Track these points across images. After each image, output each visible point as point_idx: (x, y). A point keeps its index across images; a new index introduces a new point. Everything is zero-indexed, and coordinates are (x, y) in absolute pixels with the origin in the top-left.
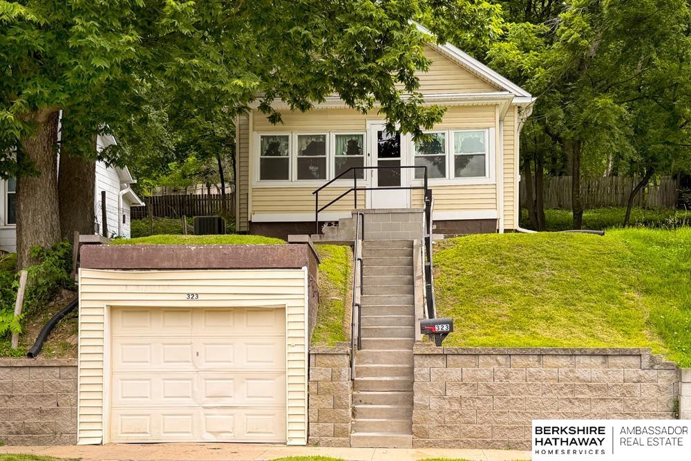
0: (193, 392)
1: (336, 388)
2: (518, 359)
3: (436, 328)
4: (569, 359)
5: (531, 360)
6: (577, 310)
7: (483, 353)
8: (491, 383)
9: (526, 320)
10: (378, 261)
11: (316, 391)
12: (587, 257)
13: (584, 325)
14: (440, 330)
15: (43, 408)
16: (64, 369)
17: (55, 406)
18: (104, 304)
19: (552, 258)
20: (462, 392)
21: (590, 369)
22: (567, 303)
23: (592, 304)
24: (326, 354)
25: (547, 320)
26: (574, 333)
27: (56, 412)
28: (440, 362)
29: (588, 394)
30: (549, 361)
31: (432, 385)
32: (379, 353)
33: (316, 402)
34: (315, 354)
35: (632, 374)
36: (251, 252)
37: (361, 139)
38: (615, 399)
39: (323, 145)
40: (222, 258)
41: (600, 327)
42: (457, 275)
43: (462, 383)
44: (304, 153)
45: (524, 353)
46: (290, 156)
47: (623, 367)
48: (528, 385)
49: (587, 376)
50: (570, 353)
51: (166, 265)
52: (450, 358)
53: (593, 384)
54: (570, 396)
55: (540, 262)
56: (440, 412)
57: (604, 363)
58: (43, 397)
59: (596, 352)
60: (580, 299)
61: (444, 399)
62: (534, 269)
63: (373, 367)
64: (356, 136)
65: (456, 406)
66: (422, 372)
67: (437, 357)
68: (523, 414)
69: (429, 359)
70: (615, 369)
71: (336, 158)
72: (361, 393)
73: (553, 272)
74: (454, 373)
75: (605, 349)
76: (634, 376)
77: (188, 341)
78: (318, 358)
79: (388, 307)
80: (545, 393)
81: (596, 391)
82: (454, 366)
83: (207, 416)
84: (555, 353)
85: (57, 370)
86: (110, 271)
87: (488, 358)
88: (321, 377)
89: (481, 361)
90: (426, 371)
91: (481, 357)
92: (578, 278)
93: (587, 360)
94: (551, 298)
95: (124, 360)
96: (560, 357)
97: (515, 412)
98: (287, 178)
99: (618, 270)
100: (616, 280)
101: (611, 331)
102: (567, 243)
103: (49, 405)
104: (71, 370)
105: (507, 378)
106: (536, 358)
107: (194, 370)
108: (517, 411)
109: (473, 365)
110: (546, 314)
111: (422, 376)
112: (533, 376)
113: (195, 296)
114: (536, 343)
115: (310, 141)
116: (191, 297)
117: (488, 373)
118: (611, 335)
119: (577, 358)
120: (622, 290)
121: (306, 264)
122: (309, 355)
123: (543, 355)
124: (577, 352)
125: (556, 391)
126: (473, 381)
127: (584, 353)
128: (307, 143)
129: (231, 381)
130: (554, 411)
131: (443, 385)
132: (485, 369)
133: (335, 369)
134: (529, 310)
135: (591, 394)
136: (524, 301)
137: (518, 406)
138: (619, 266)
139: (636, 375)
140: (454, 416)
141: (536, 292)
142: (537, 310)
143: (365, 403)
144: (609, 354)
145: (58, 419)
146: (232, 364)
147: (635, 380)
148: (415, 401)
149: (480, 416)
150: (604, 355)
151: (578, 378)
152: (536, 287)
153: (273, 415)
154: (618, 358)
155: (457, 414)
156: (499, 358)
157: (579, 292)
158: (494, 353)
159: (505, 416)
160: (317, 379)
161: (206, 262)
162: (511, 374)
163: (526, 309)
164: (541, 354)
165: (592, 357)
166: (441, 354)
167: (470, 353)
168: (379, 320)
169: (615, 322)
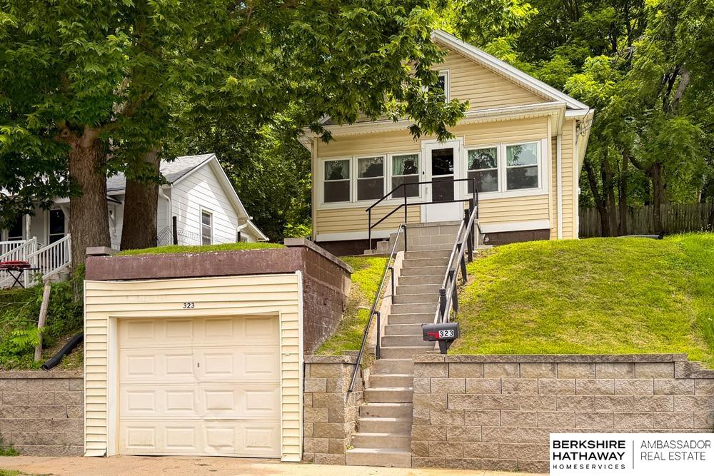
0: (195, 404)
1: (331, 400)
2: (529, 368)
3: (440, 334)
4: (588, 367)
5: (544, 368)
6: (614, 315)
7: (489, 361)
8: (498, 395)
9: (555, 325)
10: (416, 271)
11: (311, 403)
12: (633, 260)
13: (619, 330)
14: (444, 336)
15: (55, 420)
16: (72, 381)
17: (65, 418)
18: (106, 316)
19: (594, 262)
20: (466, 405)
21: (613, 380)
22: (604, 307)
23: (632, 308)
24: (321, 363)
25: (577, 326)
26: (605, 339)
27: (65, 423)
28: (441, 371)
29: (611, 409)
30: (565, 370)
31: (432, 397)
32: (396, 362)
33: (310, 415)
34: (310, 364)
35: (664, 384)
36: (246, 257)
37: (416, 159)
38: (643, 414)
39: (382, 165)
40: (217, 265)
41: (638, 332)
42: (491, 281)
43: (465, 395)
44: (365, 175)
45: (535, 361)
46: (351, 179)
47: (652, 377)
48: (540, 398)
49: (609, 387)
50: (590, 361)
51: (164, 274)
52: (452, 367)
53: (616, 396)
54: (589, 411)
55: (581, 266)
56: (442, 427)
57: (631, 372)
58: (55, 408)
59: (620, 360)
60: (619, 303)
61: (446, 413)
62: (574, 273)
63: (388, 377)
64: (411, 156)
65: (459, 421)
66: (422, 383)
67: (439, 365)
68: (534, 431)
69: (429, 368)
70: (643, 379)
71: (393, 178)
72: (369, 404)
73: (594, 276)
74: (457, 384)
75: (631, 356)
76: (667, 388)
77: (189, 352)
78: (313, 368)
79: (416, 315)
80: (559, 407)
81: (620, 405)
82: (457, 376)
83: (209, 430)
84: (571, 361)
85: (67, 382)
86: (112, 282)
87: (495, 367)
88: (316, 389)
89: (487, 370)
90: (426, 381)
91: (486, 366)
92: (620, 281)
93: (610, 369)
94: (587, 302)
95: (131, 372)
96: (578, 366)
97: (525, 429)
98: (348, 199)
99: (668, 271)
100: (664, 282)
101: (649, 336)
102: (614, 246)
103: (59, 416)
104: (78, 382)
105: (516, 389)
106: (550, 367)
107: (196, 381)
108: (527, 427)
109: (478, 374)
110: (578, 319)
111: (422, 386)
112: (546, 387)
113: (191, 305)
114: (555, 350)
115: (369, 164)
116: (187, 306)
117: (494, 384)
118: (650, 340)
119: (598, 367)
120: (669, 292)
121: (301, 268)
122: (304, 364)
123: (557, 363)
124: (597, 360)
125: (572, 405)
126: (478, 393)
127: (605, 360)
128: (367, 166)
129: (231, 393)
130: (570, 428)
131: (445, 397)
132: (492, 379)
133: (330, 379)
134: (560, 315)
135: (614, 408)
136: (557, 306)
137: (529, 421)
138: (669, 268)
139: (669, 386)
140: (457, 432)
141: (571, 296)
142: (569, 315)
143: (373, 416)
144: (636, 361)
145: (67, 430)
146: (231, 375)
147: (667, 391)
148: (414, 415)
149: (485, 432)
150: (630, 362)
151: (599, 389)
152: (571, 291)
153: (272, 428)
154: (646, 366)
155: (460, 430)
156: (507, 367)
157: (620, 295)
158: (501, 361)
159: (514, 433)
160: (311, 391)
161: (202, 270)
162: (521, 385)
163: (558, 314)
164: (555, 362)
165: (616, 365)
166: (442, 363)
167: (473, 361)
168: (404, 328)
169: (655, 327)
